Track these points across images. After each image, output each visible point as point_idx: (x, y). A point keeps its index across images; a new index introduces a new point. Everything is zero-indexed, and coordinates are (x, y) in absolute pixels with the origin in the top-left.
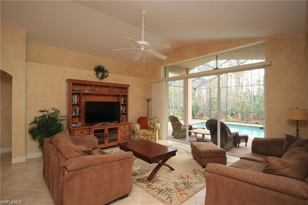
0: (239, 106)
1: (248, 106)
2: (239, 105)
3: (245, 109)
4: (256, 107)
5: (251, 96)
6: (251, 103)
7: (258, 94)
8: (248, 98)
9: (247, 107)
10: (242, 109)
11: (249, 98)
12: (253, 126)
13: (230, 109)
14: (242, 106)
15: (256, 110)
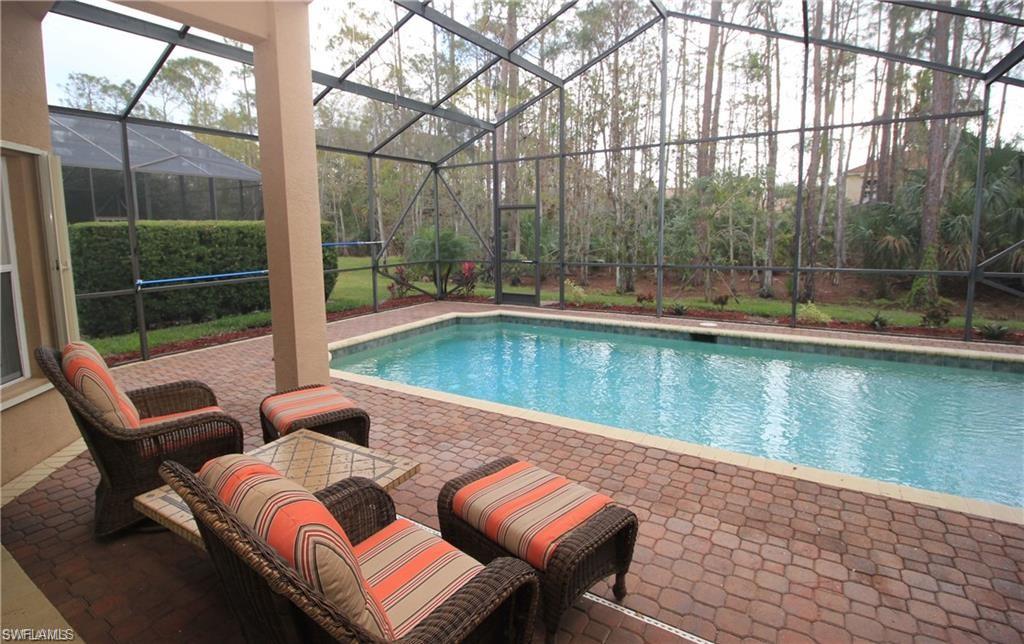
0: (618, 237)
1: (645, 236)
2: (614, 234)
3: (636, 248)
4: (673, 242)
5: (656, 201)
6: (658, 224)
7: (678, 195)
8: (646, 208)
9: (644, 243)
10: (628, 248)
11: (651, 207)
12: (662, 331)
13: (588, 247)
14: (626, 238)
15: (674, 250)
